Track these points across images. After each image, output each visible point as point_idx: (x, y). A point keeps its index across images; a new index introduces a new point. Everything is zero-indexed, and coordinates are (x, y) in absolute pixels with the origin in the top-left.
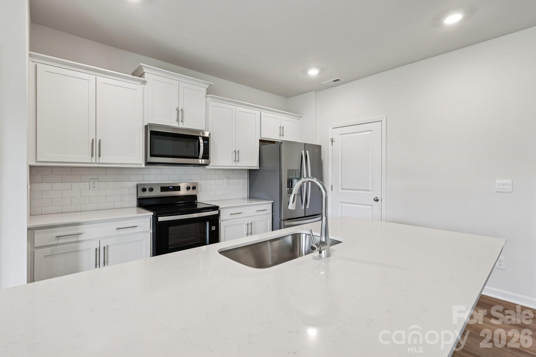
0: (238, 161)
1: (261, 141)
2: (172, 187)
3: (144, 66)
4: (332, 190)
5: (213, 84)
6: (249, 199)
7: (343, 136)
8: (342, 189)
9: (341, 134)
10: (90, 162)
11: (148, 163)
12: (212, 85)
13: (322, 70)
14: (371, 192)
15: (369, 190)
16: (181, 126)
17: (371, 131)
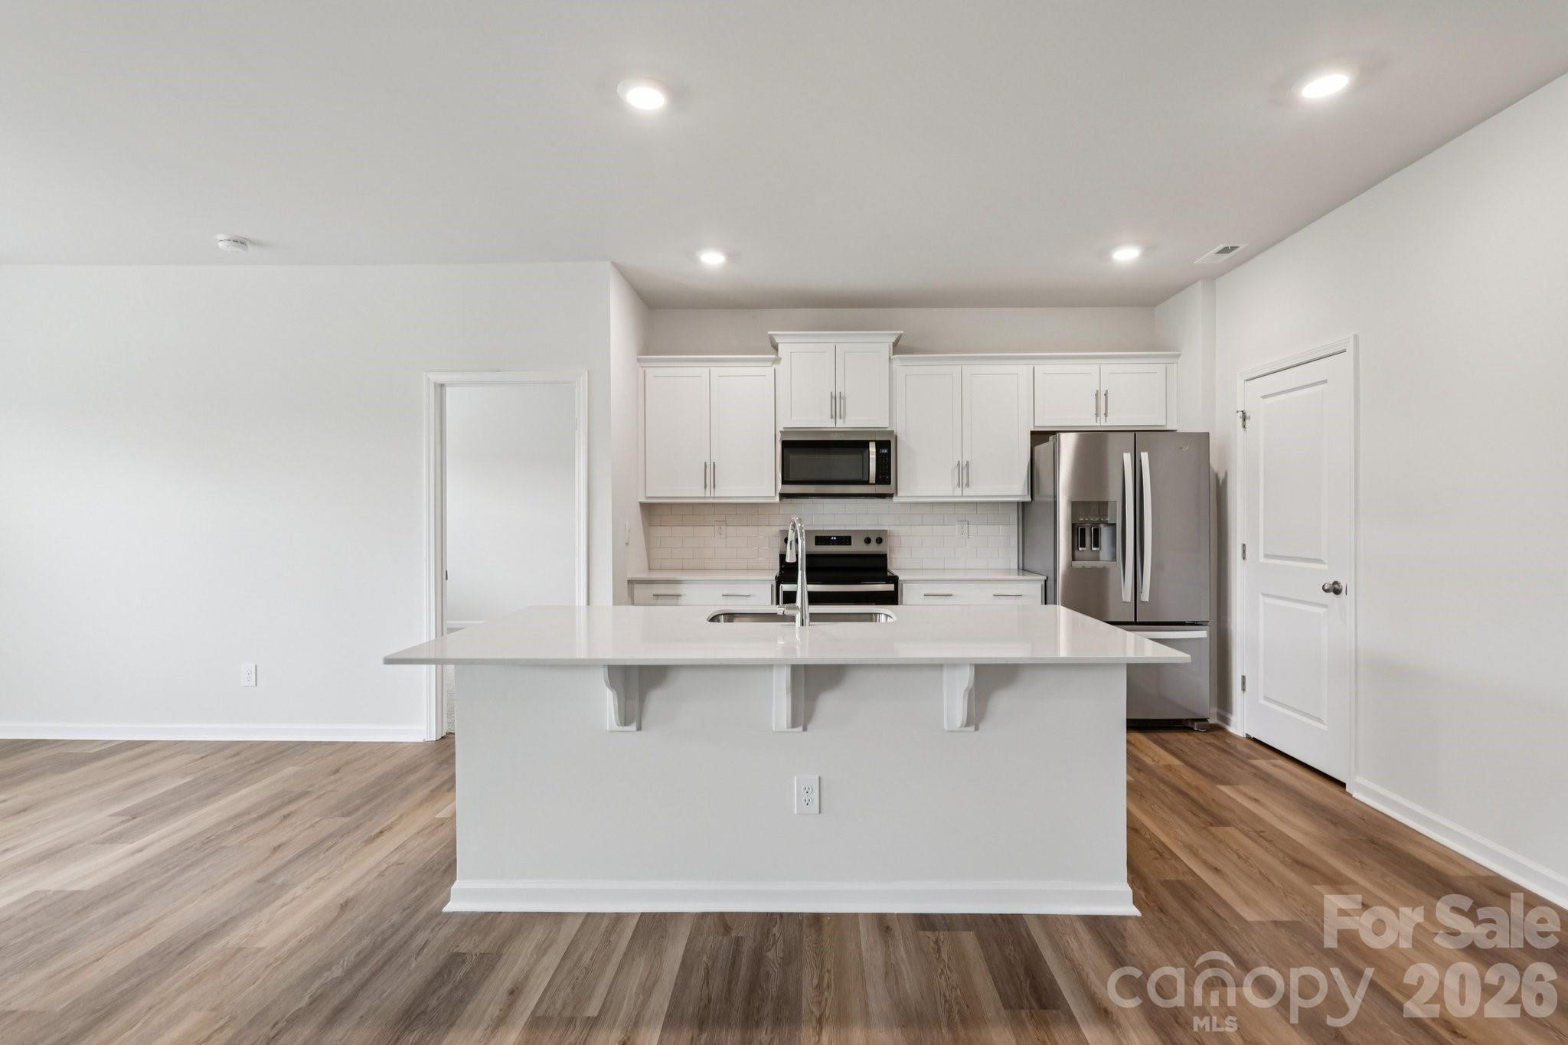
0: (968, 485)
1: (1033, 433)
2: (836, 537)
3: (775, 335)
4: (1244, 558)
5: (902, 332)
6: (1021, 571)
7: (1268, 401)
8: (1266, 556)
9: (1264, 397)
10: (703, 495)
11: (783, 496)
12: (902, 334)
13: (1149, 249)
14: (1325, 567)
15: (1319, 561)
16: (841, 425)
17: (1325, 382)
